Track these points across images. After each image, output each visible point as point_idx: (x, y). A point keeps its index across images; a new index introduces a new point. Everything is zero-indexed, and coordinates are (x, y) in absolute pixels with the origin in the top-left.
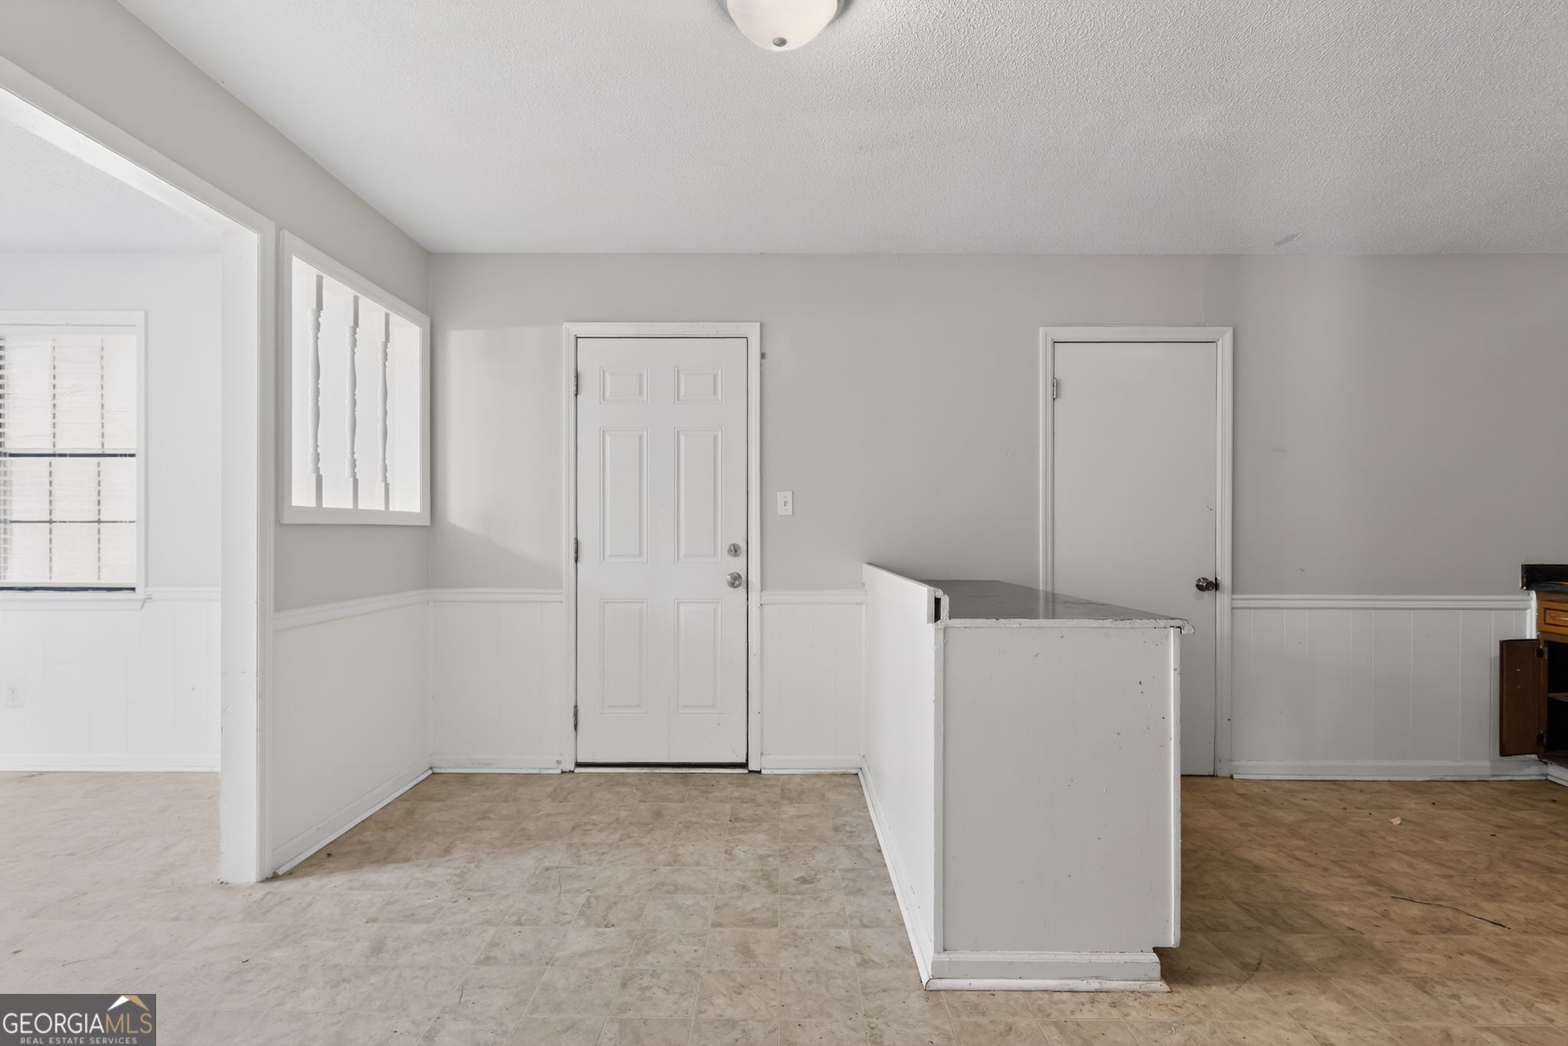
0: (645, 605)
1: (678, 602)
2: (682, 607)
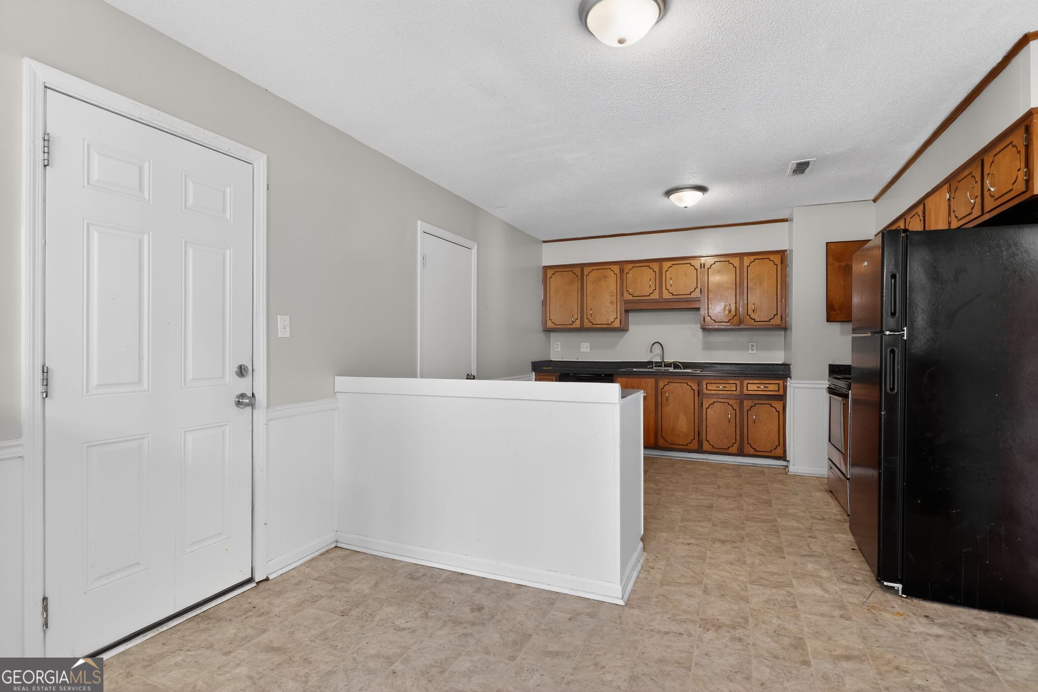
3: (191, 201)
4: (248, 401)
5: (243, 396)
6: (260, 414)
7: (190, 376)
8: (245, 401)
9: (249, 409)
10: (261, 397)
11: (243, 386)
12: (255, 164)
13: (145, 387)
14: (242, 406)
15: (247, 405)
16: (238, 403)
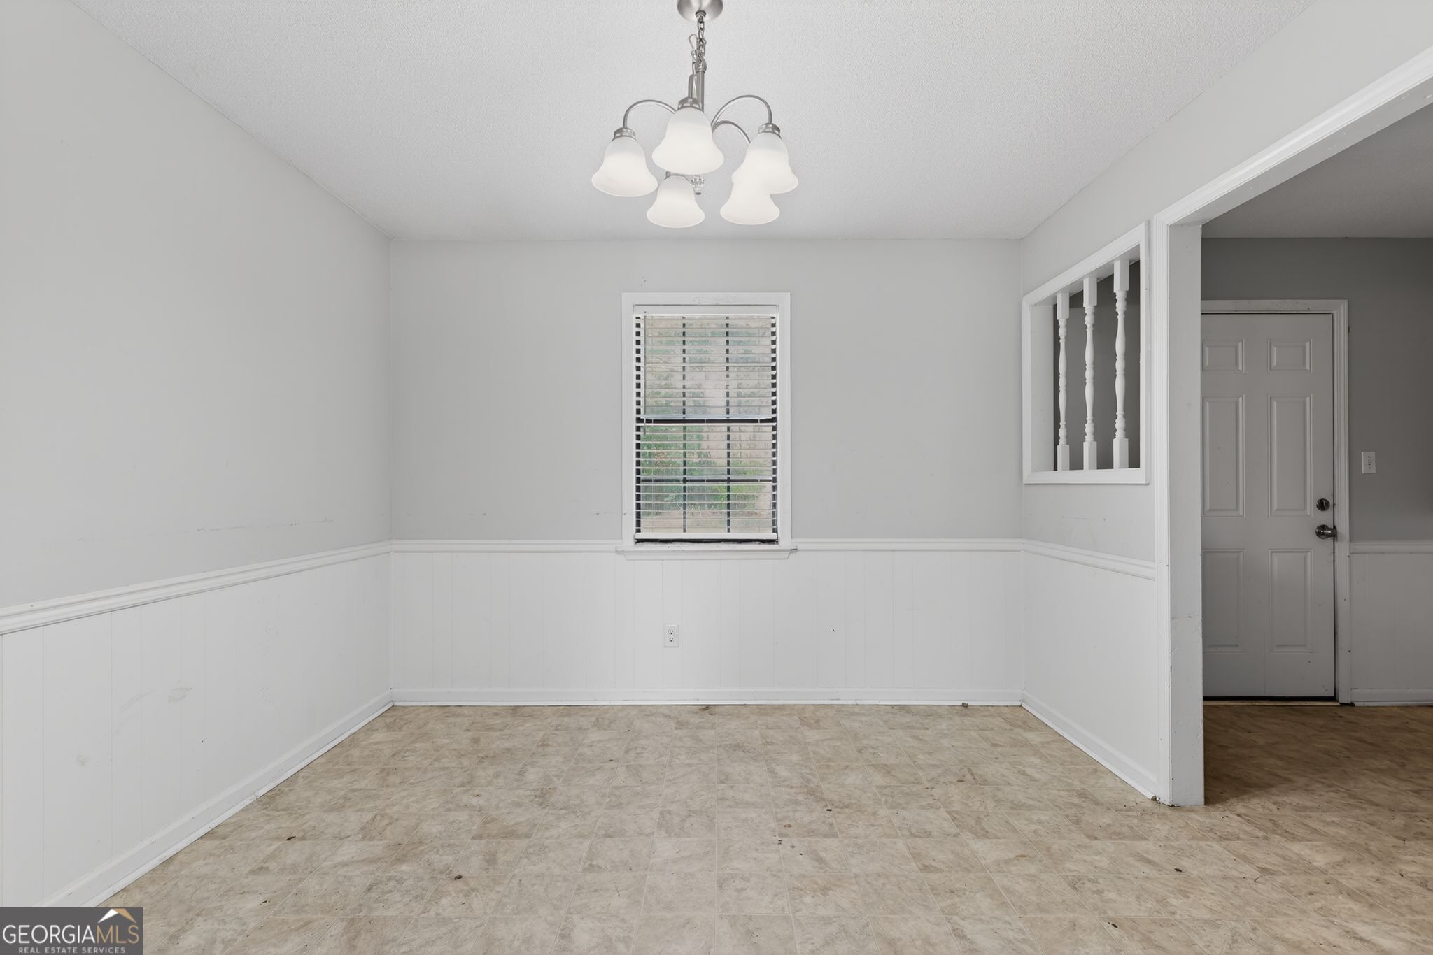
0: (1241, 554)
1: (1272, 552)
2: (1275, 557)
3: (1274, 363)
4: (1330, 532)
5: (1323, 527)
6: (1343, 547)
7: (1275, 506)
8: (1326, 532)
9: (1330, 540)
10: (1343, 528)
11: (1324, 518)
12: (1335, 313)
13: (1241, 513)
14: (1322, 537)
15: (1329, 536)
16: (1319, 534)
